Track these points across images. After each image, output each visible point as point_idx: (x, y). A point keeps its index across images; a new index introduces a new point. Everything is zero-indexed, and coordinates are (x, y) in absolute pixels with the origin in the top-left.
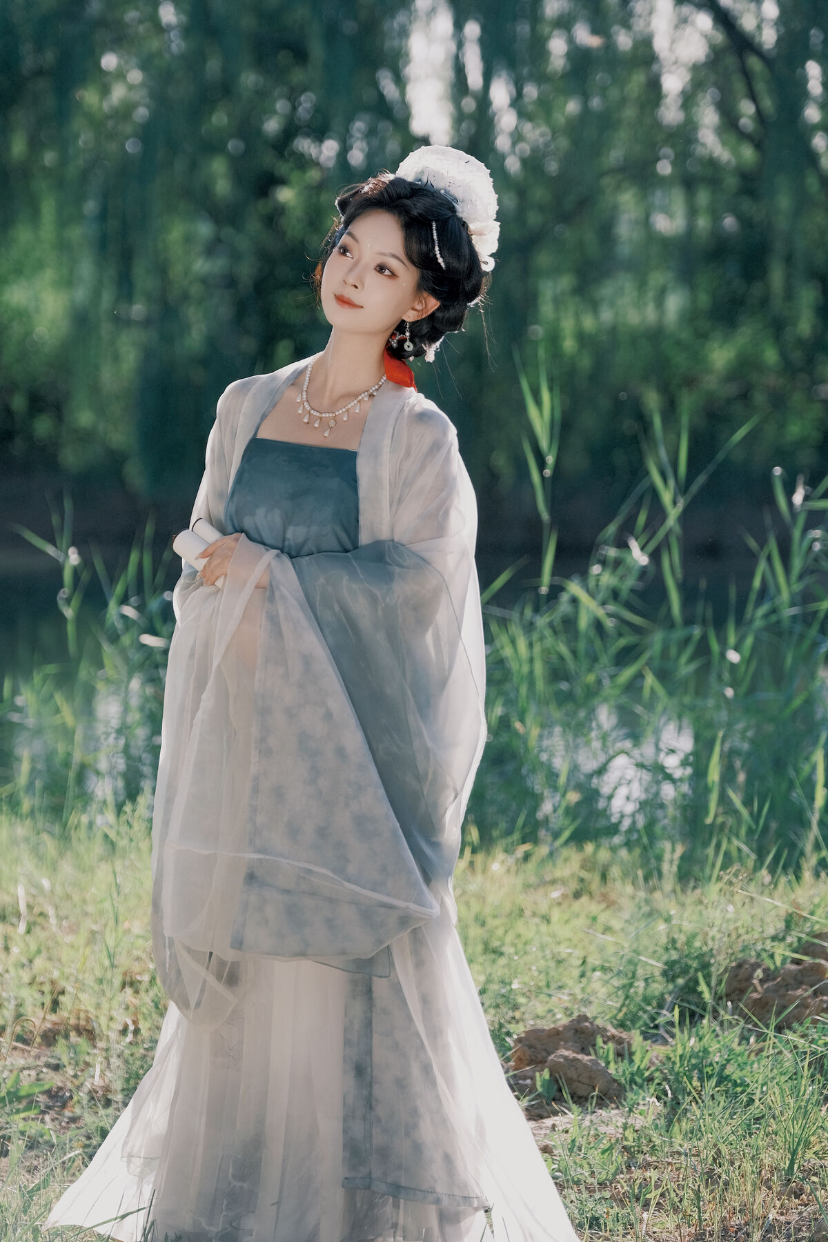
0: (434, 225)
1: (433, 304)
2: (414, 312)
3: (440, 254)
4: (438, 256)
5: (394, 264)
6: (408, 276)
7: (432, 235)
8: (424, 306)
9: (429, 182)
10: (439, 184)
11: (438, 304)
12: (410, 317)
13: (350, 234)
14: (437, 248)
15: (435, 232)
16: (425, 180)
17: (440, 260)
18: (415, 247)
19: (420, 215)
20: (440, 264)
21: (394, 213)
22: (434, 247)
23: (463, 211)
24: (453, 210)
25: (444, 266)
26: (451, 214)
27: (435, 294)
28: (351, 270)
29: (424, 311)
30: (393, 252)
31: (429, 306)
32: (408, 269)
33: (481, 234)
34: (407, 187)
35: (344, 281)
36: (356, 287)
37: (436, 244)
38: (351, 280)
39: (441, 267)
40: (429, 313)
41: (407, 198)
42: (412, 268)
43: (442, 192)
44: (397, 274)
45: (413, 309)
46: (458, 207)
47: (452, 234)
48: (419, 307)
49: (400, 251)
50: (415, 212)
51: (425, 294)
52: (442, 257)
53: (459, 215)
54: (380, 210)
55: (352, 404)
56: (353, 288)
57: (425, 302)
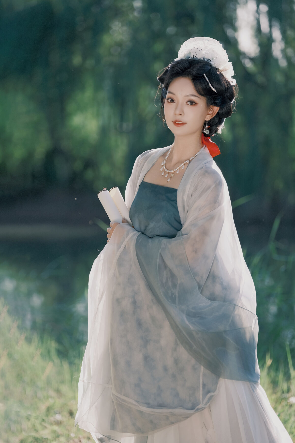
0: (205, 75)
1: (216, 109)
2: (209, 116)
3: (213, 86)
4: (212, 88)
5: (193, 98)
6: (201, 102)
7: (206, 80)
8: (212, 111)
9: (194, 57)
10: (199, 56)
11: (219, 108)
12: (208, 118)
13: (170, 92)
14: (210, 85)
15: (206, 78)
16: (192, 56)
17: (214, 89)
18: (200, 87)
19: (197, 74)
20: (214, 91)
21: (185, 77)
22: (208, 84)
23: (214, 64)
24: (211, 65)
25: (216, 91)
26: (210, 68)
27: (216, 105)
28: (176, 108)
29: (213, 113)
30: (192, 94)
31: (215, 111)
32: (201, 98)
33: (225, 70)
34: (186, 62)
35: (175, 114)
36: (181, 115)
37: (209, 83)
38: (178, 112)
39: (215, 92)
40: (216, 114)
41: (189, 68)
42: (202, 98)
43: (202, 59)
44: (197, 103)
45: (208, 114)
46: (212, 63)
47: (214, 76)
48: (210, 113)
49: (195, 93)
50: (194, 73)
51: (211, 106)
52: (214, 88)
53: (214, 66)
54: (179, 77)
55: (181, 165)
56: (180, 116)
57: (212, 109)
